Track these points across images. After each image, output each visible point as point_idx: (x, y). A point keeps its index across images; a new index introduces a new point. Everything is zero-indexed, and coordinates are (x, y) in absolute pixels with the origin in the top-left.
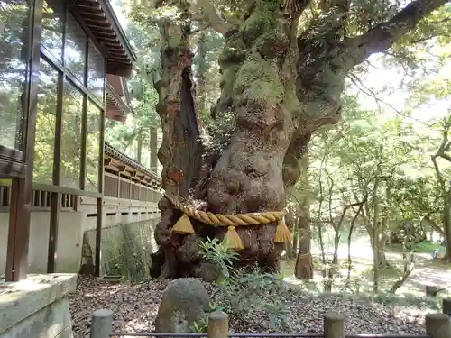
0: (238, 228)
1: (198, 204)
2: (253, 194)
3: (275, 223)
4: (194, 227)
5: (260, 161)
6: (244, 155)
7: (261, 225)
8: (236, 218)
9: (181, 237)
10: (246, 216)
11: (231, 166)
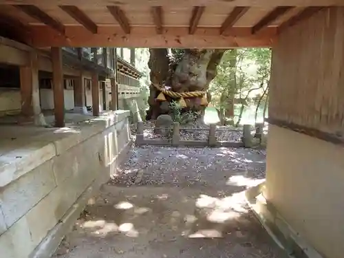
0: (185, 98)
1: (167, 88)
2: (192, 83)
3: (201, 96)
4: (166, 98)
5: (195, 69)
6: (188, 66)
7: (195, 97)
8: (183, 94)
9: (160, 102)
10: (188, 93)
11: (182, 70)
